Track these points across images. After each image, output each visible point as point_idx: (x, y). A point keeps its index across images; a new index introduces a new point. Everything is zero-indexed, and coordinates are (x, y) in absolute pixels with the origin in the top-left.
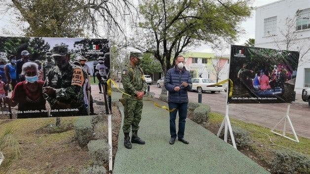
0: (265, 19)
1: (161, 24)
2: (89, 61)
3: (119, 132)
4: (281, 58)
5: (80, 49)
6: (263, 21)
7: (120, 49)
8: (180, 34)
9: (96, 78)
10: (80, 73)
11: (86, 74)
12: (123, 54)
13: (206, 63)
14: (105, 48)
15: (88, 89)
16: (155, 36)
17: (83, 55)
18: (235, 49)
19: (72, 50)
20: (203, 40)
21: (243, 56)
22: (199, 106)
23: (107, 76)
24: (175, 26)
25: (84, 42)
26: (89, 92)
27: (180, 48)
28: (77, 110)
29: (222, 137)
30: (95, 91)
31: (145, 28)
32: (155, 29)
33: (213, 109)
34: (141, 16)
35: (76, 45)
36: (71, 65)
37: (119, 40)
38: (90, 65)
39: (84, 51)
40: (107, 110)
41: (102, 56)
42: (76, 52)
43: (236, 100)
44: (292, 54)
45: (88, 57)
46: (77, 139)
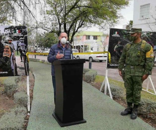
0: (141, 6)
1: (62, 11)
2: (14, 40)
3: (33, 88)
4: (146, 37)
5: (8, 33)
6: (139, 7)
7: (33, 30)
8: (75, 19)
9: (19, 52)
10: (8, 48)
11: (12, 49)
12: (34, 33)
13: (96, 39)
14: (24, 32)
15: (14, 59)
16: (58, 21)
17: (10, 36)
18: (112, 31)
19: (3, 34)
20: (93, 23)
21: (118, 36)
22: (89, 71)
23: (26, 51)
24: (73, 13)
25: (11, 28)
26: (14, 61)
27: (76, 29)
28: (7, 72)
29: (103, 91)
30: (18, 60)
31: (50, 14)
32: (58, 15)
33: (98, 73)
34: (48, 5)
35: (6, 30)
36: (3, 43)
37: (32, 23)
38: (15, 43)
39: (11, 34)
40: (26, 73)
41: (23, 37)
42: (6, 35)
43: (113, 66)
44: (154, 34)
45: (13, 38)
46: (5, 92)
